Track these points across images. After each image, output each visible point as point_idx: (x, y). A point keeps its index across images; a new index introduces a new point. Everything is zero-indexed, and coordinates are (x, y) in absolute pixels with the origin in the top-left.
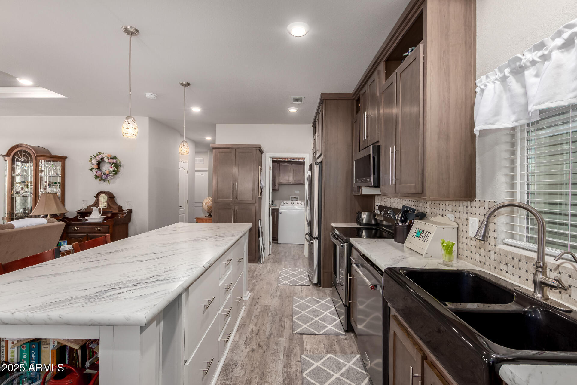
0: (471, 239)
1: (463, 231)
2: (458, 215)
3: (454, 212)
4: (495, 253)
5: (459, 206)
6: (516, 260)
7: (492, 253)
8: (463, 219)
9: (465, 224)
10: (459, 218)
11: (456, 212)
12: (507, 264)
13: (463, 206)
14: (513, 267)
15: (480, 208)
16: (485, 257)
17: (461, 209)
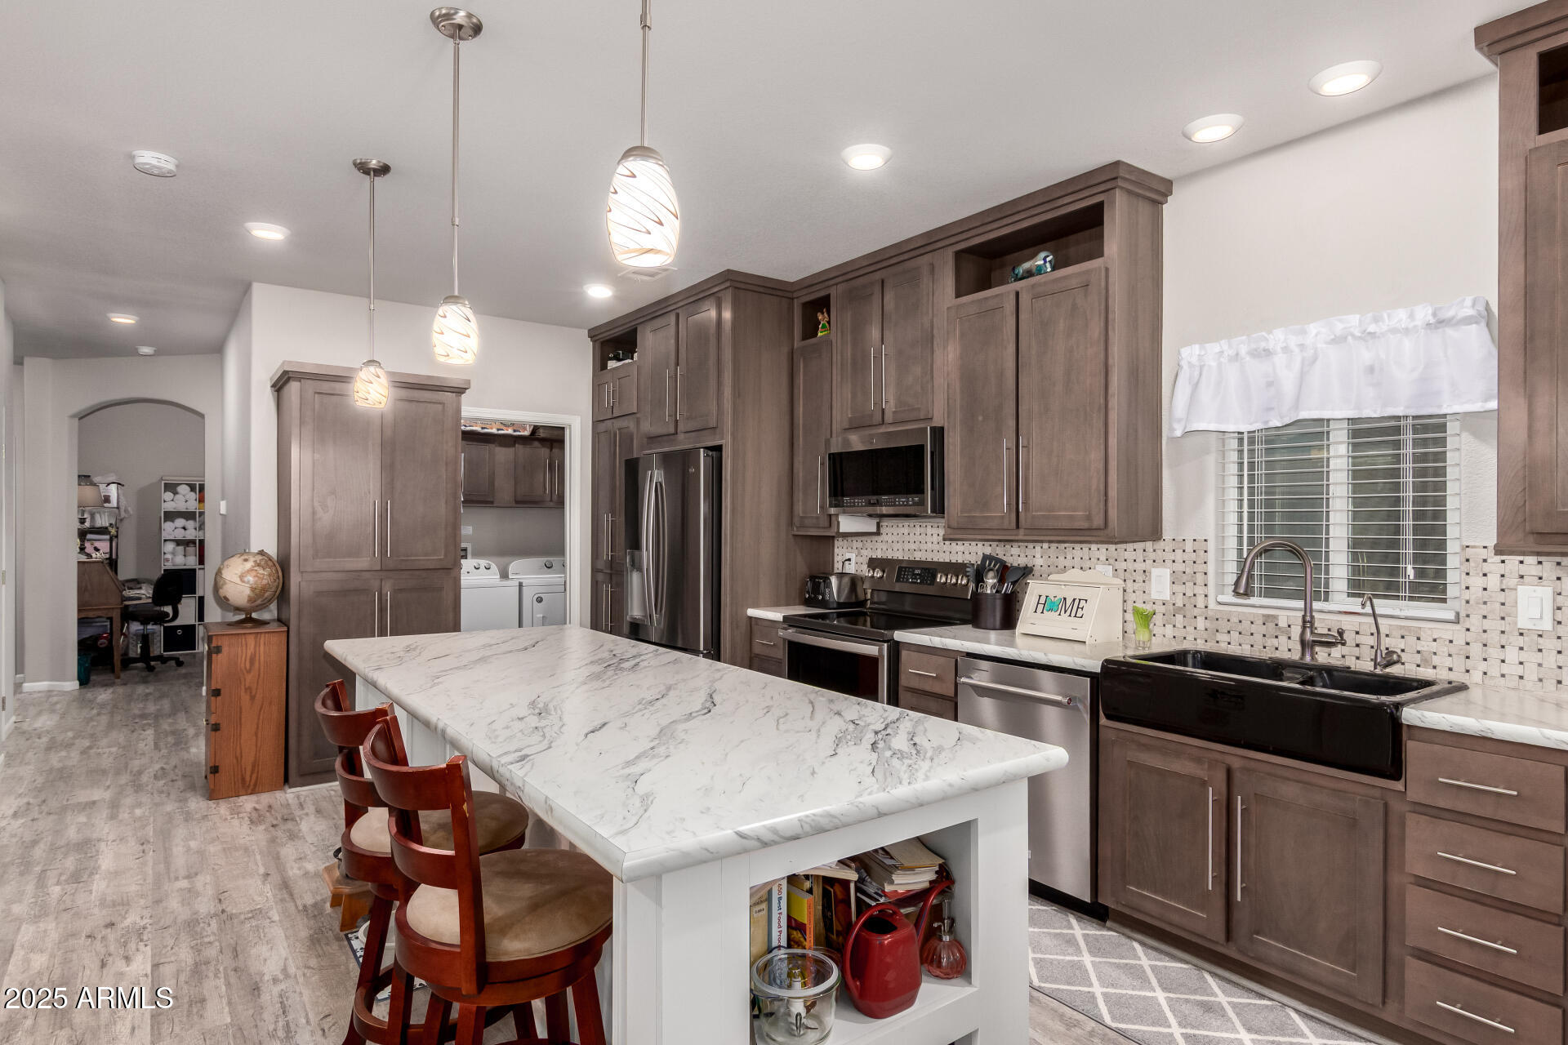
0: (1154, 603)
1: (1134, 592)
2: (1122, 565)
3: (1112, 561)
4: (1206, 618)
5: (1126, 550)
6: (1246, 624)
7: (1200, 620)
8: (1135, 571)
9: (1140, 578)
10: (1125, 570)
11: (1116, 560)
12: (1229, 632)
13: (1135, 550)
14: (1240, 633)
15: (1174, 551)
16: (1185, 627)
17: (1129, 555)
